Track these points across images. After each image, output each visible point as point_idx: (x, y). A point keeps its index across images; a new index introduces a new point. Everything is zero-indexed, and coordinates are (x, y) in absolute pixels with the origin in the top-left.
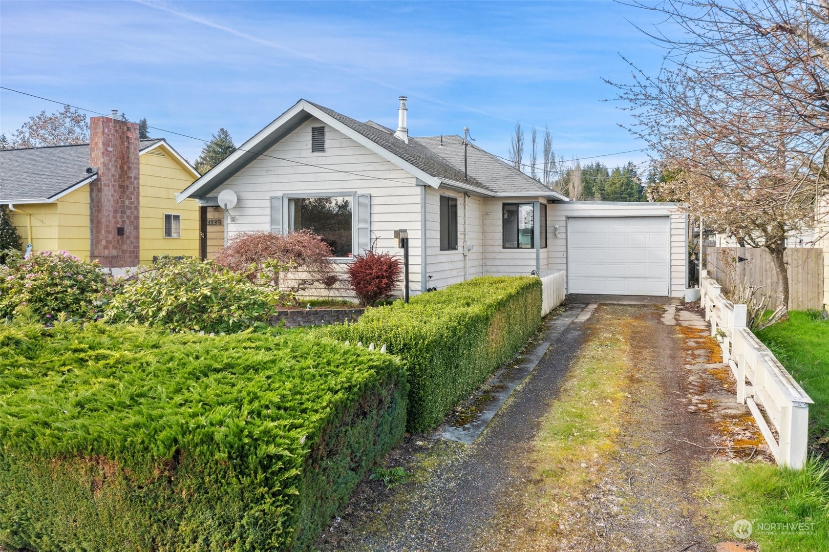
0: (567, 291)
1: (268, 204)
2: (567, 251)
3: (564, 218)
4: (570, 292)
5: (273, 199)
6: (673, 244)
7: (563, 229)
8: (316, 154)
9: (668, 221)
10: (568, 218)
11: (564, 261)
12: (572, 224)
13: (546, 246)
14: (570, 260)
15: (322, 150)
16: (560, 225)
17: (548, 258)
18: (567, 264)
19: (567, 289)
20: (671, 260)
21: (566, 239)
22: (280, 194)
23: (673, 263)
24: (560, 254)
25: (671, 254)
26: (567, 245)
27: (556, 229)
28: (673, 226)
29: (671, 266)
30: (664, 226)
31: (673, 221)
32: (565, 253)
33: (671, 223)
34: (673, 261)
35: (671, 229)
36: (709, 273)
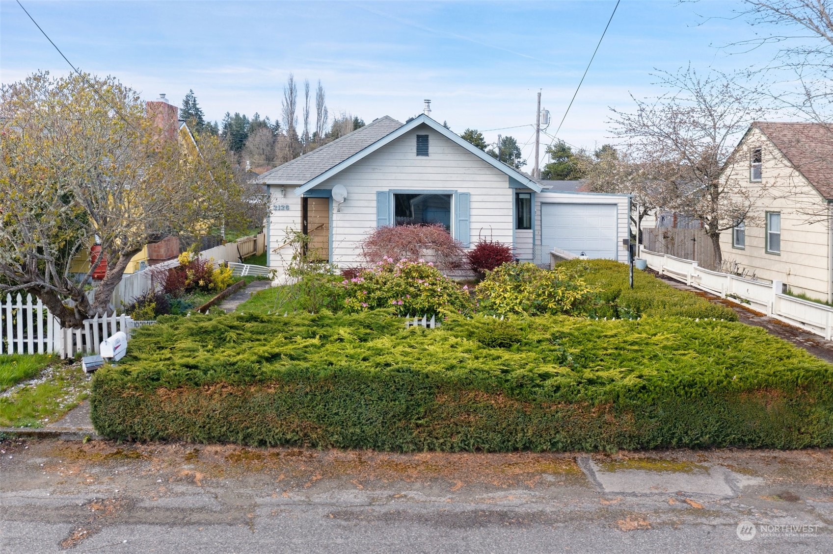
1: (375, 197)
3: (539, 204)
5: (379, 194)
6: (619, 225)
7: (539, 213)
8: (420, 157)
9: (615, 208)
10: (542, 203)
11: (539, 237)
14: (543, 237)
15: (427, 154)
16: (537, 209)
18: (541, 240)
20: (617, 237)
22: (386, 189)
25: (617, 232)
26: (541, 225)
28: (619, 212)
30: (613, 211)
31: (619, 208)
32: (540, 231)
35: (618, 214)
36: (645, 247)
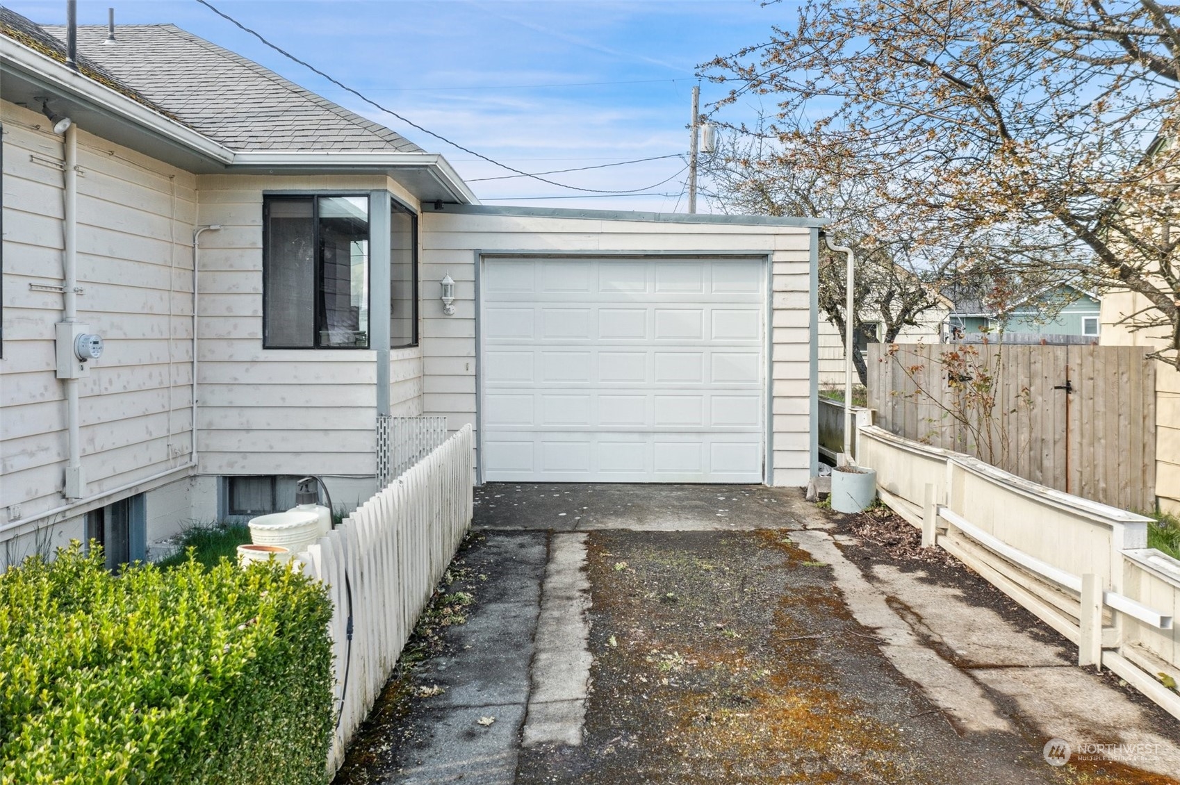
0: (479, 476)
2: (477, 357)
3: (470, 258)
4: (488, 477)
6: (779, 336)
7: (467, 291)
9: (763, 271)
10: (483, 256)
11: (470, 385)
12: (492, 275)
13: (415, 342)
14: (486, 382)
16: (458, 275)
17: (422, 376)
18: (477, 394)
19: (478, 469)
20: (771, 381)
21: (477, 319)
23: (779, 389)
24: (458, 367)
25: (772, 363)
26: (477, 338)
27: (445, 288)
28: (779, 283)
29: (771, 398)
30: (755, 283)
31: (777, 269)
32: (472, 362)
33: (772, 276)
34: (777, 385)
35: (772, 292)
36: (876, 418)
